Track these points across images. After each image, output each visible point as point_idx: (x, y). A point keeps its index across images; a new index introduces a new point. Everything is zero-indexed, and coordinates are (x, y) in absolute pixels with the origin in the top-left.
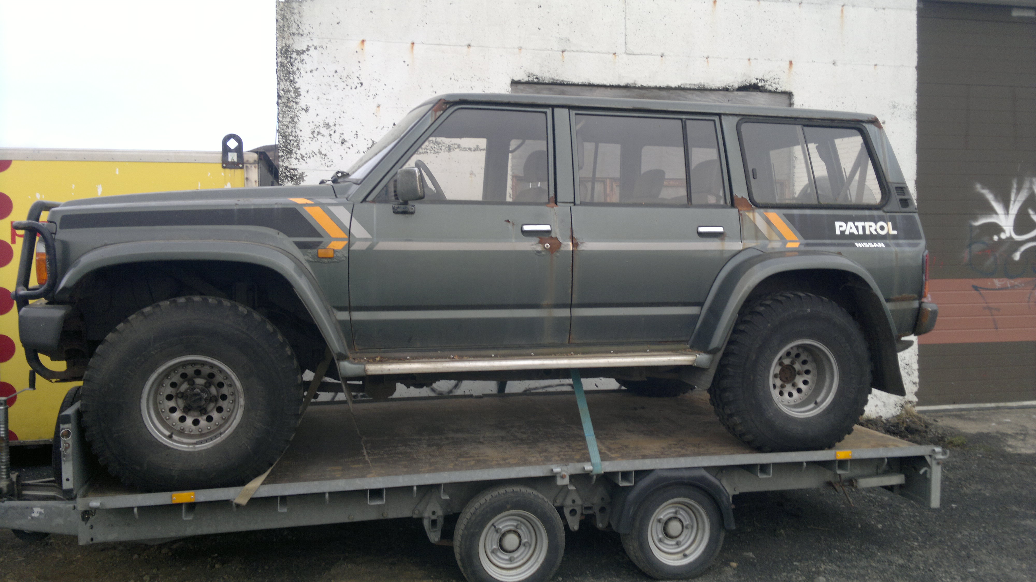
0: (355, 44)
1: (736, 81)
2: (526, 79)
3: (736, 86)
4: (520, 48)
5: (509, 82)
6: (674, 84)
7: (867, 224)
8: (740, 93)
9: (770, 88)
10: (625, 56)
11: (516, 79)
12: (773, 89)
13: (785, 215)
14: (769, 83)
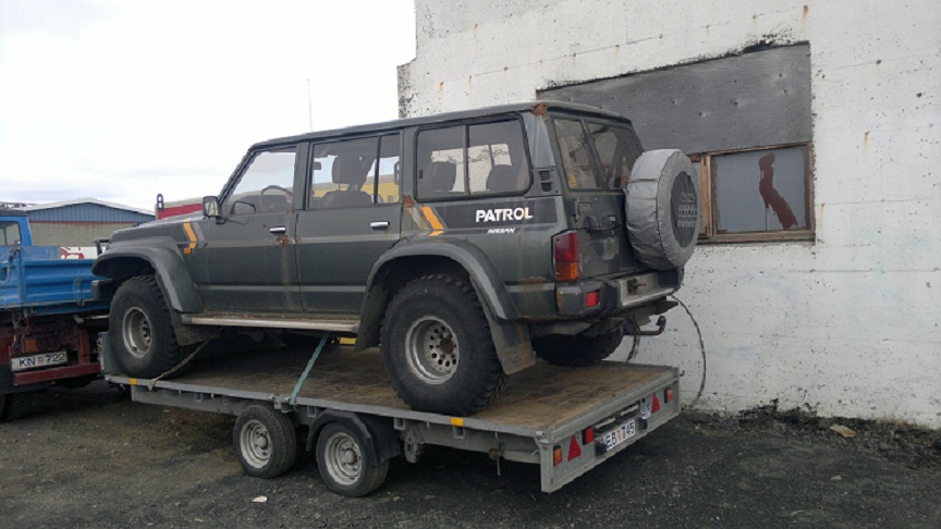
0: (437, 87)
1: (738, 44)
2: (546, 86)
3: (740, 49)
4: (541, 62)
5: (534, 92)
6: (672, 63)
7: (505, 211)
8: (749, 55)
9: (780, 42)
10: (627, 46)
11: (539, 88)
12: (785, 43)
13: (437, 208)
14: (779, 36)
